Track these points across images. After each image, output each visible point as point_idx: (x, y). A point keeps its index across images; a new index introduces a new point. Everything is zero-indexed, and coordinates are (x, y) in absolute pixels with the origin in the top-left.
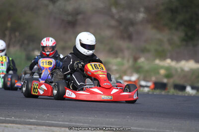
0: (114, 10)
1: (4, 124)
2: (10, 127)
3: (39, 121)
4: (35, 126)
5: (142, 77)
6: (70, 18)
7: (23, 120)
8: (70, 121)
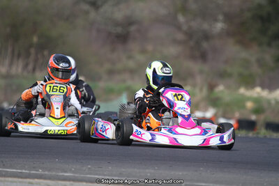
0: (181, 19)
1: (28, 180)
2: (37, 184)
3: (76, 175)
4: (72, 182)
5: (220, 113)
6: (119, 30)
7: (54, 173)
8: (121, 175)
